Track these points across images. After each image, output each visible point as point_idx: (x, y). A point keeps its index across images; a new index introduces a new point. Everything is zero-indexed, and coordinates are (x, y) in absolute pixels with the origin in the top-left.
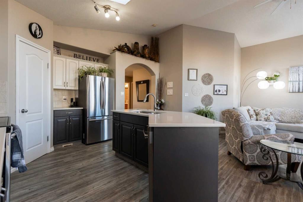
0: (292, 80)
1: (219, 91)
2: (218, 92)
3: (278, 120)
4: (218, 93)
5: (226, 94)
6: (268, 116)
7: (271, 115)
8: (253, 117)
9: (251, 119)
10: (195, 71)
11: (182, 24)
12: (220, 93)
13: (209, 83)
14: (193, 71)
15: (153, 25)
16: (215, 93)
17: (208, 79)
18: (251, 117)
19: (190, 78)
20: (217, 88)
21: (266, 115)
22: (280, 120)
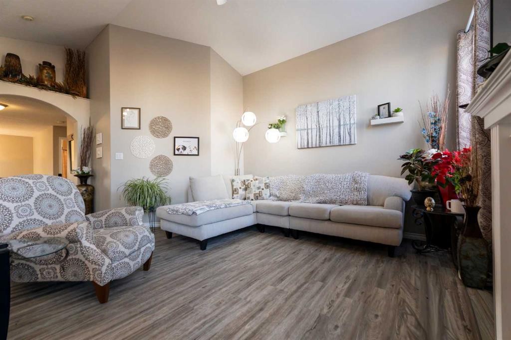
0: (299, 127)
1: (184, 148)
2: (181, 150)
3: (276, 196)
4: (181, 152)
5: (197, 154)
6: (261, 190)
7: (265, 189)
8: (238, 193)
9: (233, 196)
10: (136, 112)
11: (108, 25)
12: (185, 152)
13: (165, 135)
14: (132, 112)
15: (23, 17)
16: (177, 152)
17: (161, 127)
18: (235, 193)
19: (125, 126)
20: (180, 143)
21: (259, 188)
22: (278, 195)
